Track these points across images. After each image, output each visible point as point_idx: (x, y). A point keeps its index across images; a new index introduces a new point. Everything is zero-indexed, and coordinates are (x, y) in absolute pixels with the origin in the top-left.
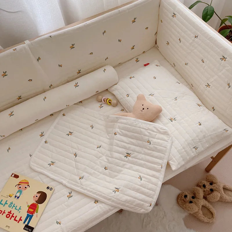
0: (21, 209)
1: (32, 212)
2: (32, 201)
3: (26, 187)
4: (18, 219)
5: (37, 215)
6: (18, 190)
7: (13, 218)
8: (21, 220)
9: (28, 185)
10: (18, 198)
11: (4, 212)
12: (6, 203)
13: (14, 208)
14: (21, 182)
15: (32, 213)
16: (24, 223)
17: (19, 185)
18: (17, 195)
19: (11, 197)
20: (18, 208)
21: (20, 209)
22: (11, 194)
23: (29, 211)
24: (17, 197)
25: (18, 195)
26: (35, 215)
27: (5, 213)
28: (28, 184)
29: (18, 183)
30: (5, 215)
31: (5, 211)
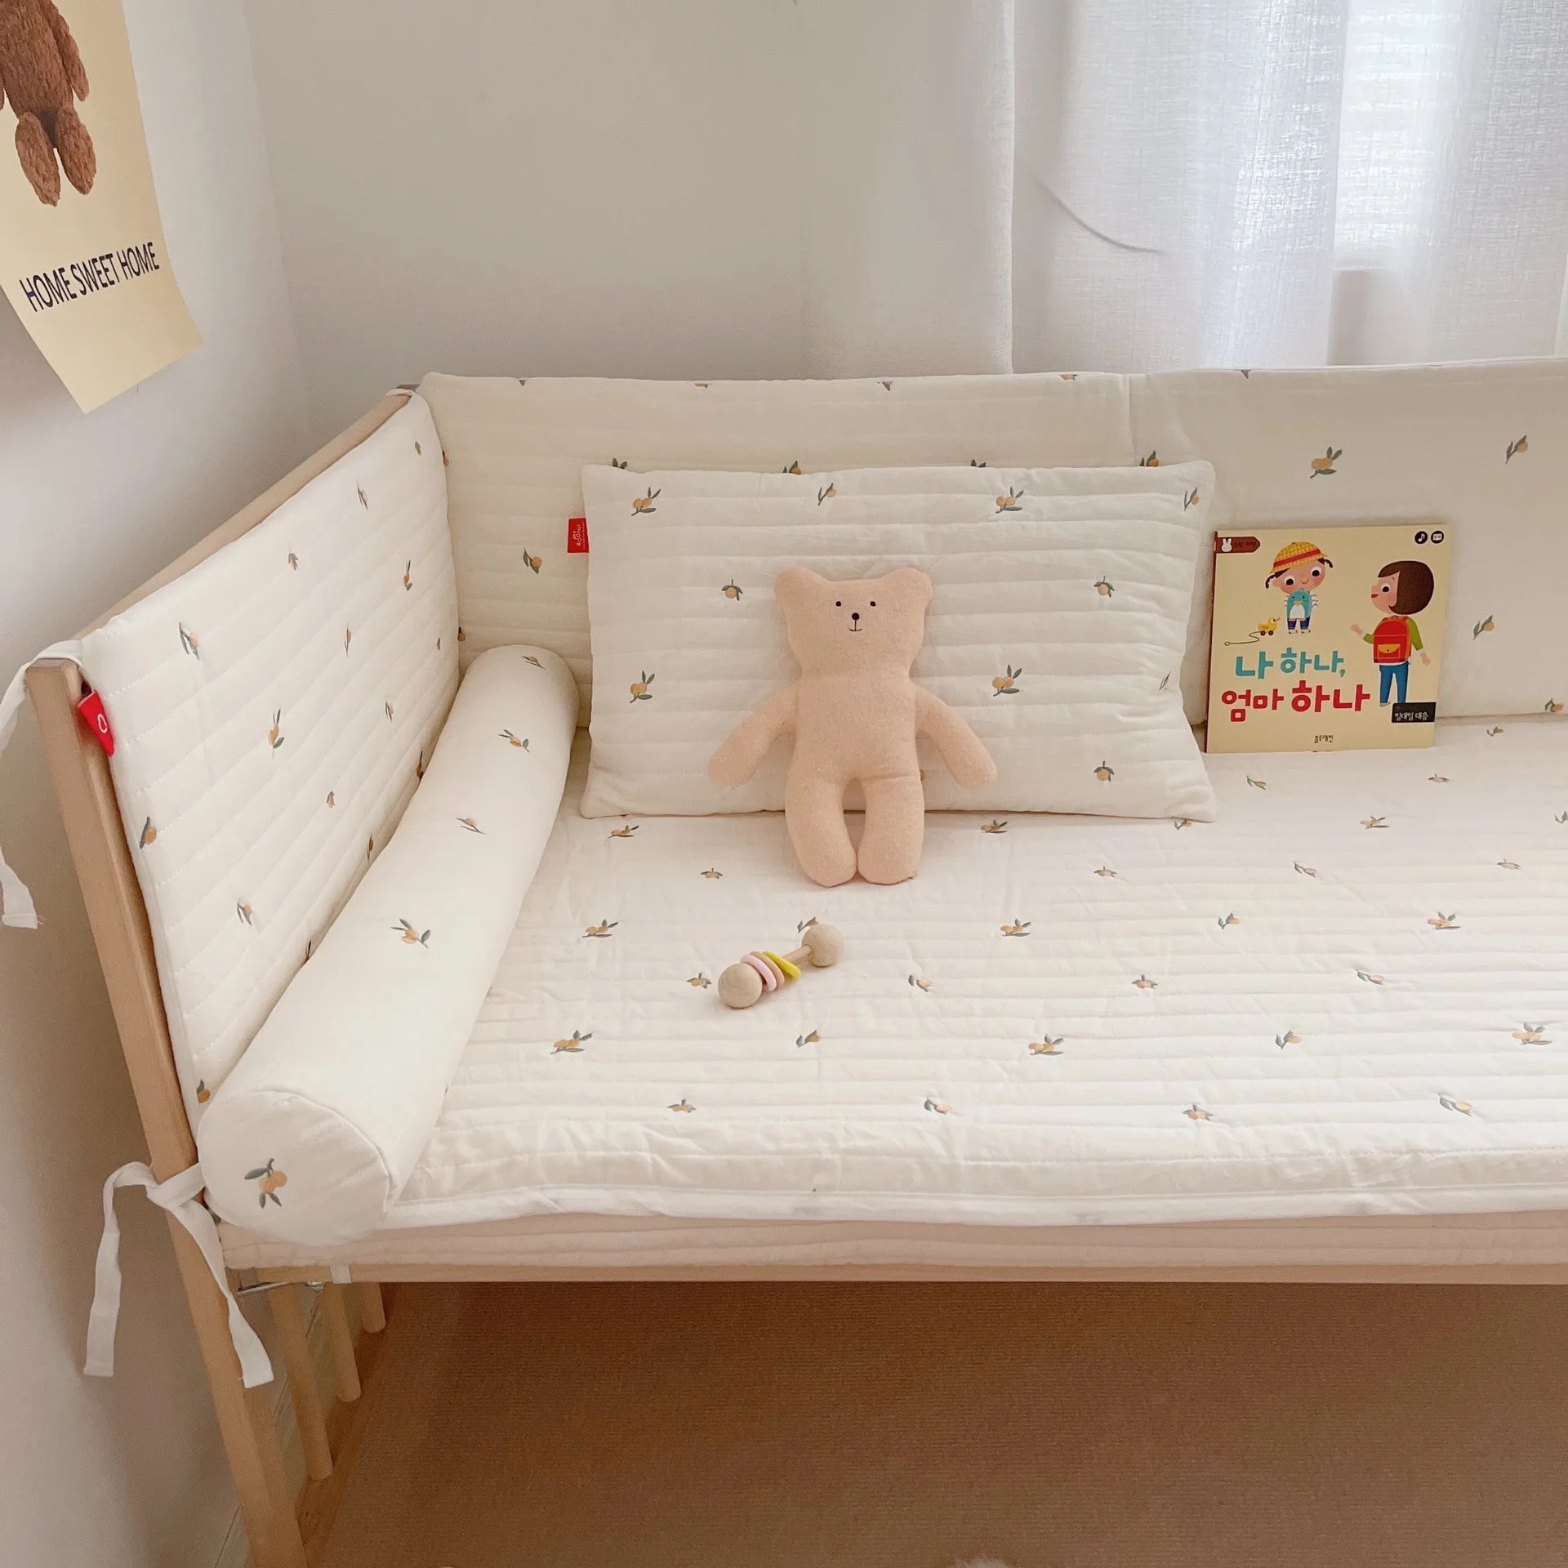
0: (1341, 660)
1: (1395, 653)
2: (1377, 615)
3: (1316, 573)
4: (1349, 696)
5: (1423, 656)
6: (1285, 596)
7: (1327, 705)
8: (1367, 696)
9: (1322, 561)
10: (1305, 624)
11: (1277, 698)
12: (1264, 663)
13: (1309, 667)
14: (1281, 558)
15: (1402, 655)
16: (1384, 699)
17: (1278, 574)
18: (1292, 617)
19: (1271, 633)
20: (1326, 660)
21: (1336, 660)
22: (1265, 623)
23: (1382, 654)
24: (1298, 624)
25: (1298, 613)
26: (1414, 658)
27: (1282, 698)
28: (1319, 557)
29: (1270, 570)
30: (1285, 705)
31: (1275, 691)
